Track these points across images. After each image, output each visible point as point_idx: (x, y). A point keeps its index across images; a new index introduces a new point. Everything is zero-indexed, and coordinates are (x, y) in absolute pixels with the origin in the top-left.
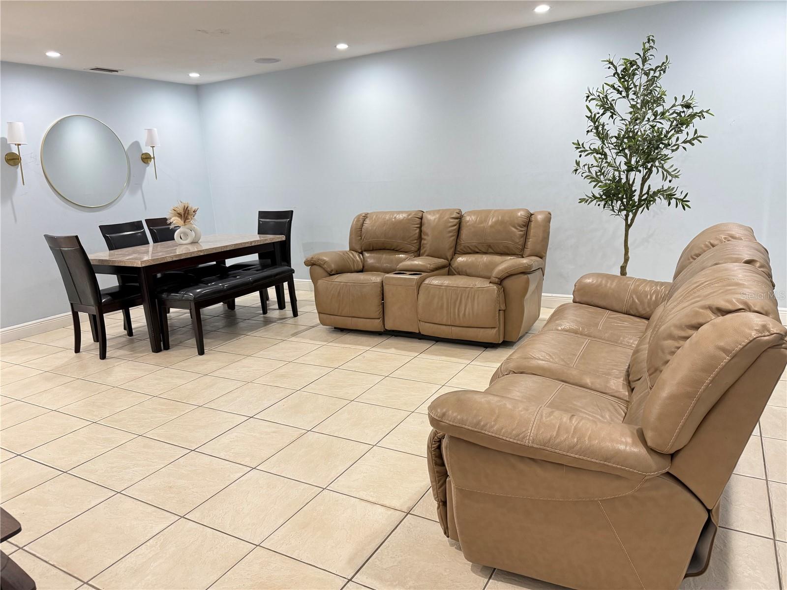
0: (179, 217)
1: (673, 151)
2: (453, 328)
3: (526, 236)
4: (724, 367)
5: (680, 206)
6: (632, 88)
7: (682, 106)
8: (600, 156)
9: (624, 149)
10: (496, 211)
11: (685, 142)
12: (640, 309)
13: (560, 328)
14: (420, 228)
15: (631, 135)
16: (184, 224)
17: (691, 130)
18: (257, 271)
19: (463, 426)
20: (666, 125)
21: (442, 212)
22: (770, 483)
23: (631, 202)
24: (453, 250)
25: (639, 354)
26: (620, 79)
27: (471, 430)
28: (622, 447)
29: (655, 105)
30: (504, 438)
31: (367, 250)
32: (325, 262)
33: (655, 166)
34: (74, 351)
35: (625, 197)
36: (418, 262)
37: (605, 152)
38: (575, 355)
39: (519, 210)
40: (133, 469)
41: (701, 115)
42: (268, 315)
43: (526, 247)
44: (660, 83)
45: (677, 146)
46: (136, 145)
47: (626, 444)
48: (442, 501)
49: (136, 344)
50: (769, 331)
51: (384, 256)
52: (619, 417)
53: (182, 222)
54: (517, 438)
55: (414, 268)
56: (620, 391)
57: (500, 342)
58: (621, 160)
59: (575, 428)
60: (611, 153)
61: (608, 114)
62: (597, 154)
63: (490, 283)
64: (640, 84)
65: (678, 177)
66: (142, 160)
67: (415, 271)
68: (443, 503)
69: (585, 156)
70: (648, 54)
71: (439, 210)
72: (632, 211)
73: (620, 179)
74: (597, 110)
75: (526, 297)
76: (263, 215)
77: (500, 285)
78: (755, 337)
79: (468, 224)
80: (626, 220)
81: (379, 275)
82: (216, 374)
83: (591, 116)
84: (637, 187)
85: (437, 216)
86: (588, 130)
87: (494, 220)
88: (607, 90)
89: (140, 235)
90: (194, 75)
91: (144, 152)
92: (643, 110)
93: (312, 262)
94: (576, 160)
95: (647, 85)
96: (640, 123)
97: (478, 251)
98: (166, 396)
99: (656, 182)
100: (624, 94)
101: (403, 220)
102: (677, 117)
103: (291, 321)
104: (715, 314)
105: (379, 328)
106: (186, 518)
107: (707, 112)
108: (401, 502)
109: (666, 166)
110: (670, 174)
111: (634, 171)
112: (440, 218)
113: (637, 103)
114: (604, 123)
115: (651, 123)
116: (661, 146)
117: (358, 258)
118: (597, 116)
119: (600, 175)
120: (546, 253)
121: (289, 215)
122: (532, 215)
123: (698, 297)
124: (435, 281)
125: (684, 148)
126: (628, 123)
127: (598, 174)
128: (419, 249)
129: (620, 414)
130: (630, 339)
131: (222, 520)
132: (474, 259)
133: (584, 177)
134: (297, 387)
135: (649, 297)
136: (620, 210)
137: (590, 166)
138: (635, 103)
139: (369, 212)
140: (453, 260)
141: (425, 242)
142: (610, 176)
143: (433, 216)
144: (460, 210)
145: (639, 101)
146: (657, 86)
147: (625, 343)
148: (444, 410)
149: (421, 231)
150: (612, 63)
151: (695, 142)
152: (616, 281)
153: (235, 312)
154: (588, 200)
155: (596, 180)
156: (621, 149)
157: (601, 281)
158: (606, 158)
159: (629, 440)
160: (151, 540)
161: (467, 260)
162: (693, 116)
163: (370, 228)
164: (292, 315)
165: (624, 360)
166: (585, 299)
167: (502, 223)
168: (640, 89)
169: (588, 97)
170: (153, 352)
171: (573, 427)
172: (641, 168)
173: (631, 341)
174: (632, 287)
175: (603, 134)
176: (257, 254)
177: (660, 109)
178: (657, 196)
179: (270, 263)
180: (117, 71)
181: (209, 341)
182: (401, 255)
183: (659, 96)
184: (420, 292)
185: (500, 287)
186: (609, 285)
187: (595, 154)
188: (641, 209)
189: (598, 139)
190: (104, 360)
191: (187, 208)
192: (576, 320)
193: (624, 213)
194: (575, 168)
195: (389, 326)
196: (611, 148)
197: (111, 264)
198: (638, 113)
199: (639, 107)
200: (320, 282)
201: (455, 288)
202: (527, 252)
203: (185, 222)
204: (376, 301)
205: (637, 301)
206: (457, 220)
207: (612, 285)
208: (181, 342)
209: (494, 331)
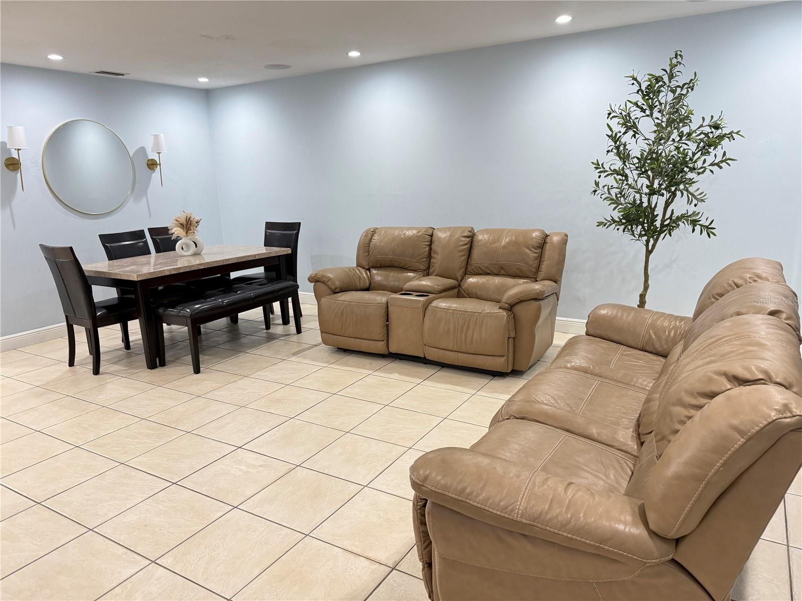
0: (180, 227)
1: (699, 174)
2: (460, 354)
3: (540, 258)
4: (737, 451)
5: (705, 233)
6: (657, 106)
7: (710, 126)
8: (620, 177)
9: (646, 171)
10: (510, 230)
11: (712, 164)
12: (657, 346)
13: (569, 365)
14: (430, 245)
15: (654, 156)
16: (185, 235)
17: (719, 151)
18: (260, 285)
19: (446, 493)
20: (693, 147)
21: (453, 230)
22: (791, 549)
23: (652, 227)
24: (463, 270)
25: (651, 403)
26: (644, 96)
27: (455, 499)
28: (621, 527)
29: (681, 125)
30: (490, 510)
31: (375, 267)
32: (330, 279)
33: (679, 190)
34: (68, 364)
35: (646, 221)
36: (426, 282)
37: (626, 174)
38: (582, 400)
39: (534, 230)
40: (110, 503)
41: (730, 136)
42: (272, 330)
43: (540, 270)
44: (686, 101)
45: (703, 169)
46: (142, 150)
47: (626, 524)
48: (427, 563)
49: (134, 358)
50: (791, 412)
51: (392, 274)
52: (624, 476)
53: (184, 233)
54: (504, 511)
55: (421, 289)
56: (628, 445)
57: (509, 371)
58: (643, 182)
59: (570, 501)
60: (632, 175)
61: (631, 133)
62: (618, 175)
63: (500, 308)
64: (666, 102)
65: (704, 202)
66: (147, 165)
67: (422, 292)
68: (428, 565)
69: (605, 177)
70: (676, 70)
71: (450, 228)
72: (653, 237)
73: (642, 203)
74: (618, 128)
75: (537, 325)
76: (269, 226)
77: (510, 311)
78: (774, 418)
79: (480, 243)
80: (647, 245)
81: (385, 295)
82: (208, 396)
83: (612, 135)
84: (659, 211)
85: (448, 234)
86: (608, 149)
87: (507, 240)
88: (631, 107)
89: (141, 246)
90: (203, 80)
91: (150, 158)
92: (668, 129)
93: (316, 278)
94: (595, 180)
95: (674, 103)
96: (665, 143)
97: (490, 272)
98: (154, 418)
99: (680, 206)
100: (648, 112)
101: (412, 237)
102: (704, 138)
103: (295, 338)
104: (731, 382)
105: (383, 351)
106: (157, 563)
107: (737, 133)
108: (386, 555)
109: (691, 189)
110: (696, 198)
111: (657, 194)
112: (450, 236)
113: (662, 122)
114: (625, 143)
115: (676, 144)
116: (686, 169)
117: (365, 275)
118: (619, 135)
119: (620, 197)
120: (561, 276)
121: (296, 226)
122: (547, 236)
123: (715, 355)
124: (443, 304)
125: (712, 171)
126: (651, 143)
127: (619, 196)
128: (428, 268)
129: (626, 473)
130: (645, 380)
131: (194, 567)
132: (485, 280)
133: (603, 198)
134: (291, 414)
135: (667, 333)
136: (641, 235)
137: (610, 187)
138: (660, 122)
139: (379, 227)
140: (463, 280)
141: (435, 261)
142: (631, 199)
143: (444, 234)
144: (473, 228)
145: (664, 120)
146: (683, 105)
147: (639, 385)
148: (427, 473)
149: (430, 249)
150: (635, 79)
151: (722, 165)
152: (632, 314)
153: (238, 326)
154: (606, 224)
155: (616, 202)
156: (643, 170)
157: (617, 314)
158: (627, 180)
159: (629, 518)
160: (117, 588)
161: (477, 281)
162: (721, 137)
163: (379, 244)
164: (295, 331)
165: (635, 407)
166: (599, 332)
167: (514, 244)
168: (665, 107)
169: (609, 114)
170: (148, 368)
171: (567, 501)
172: (664, 192)
173: (645, 383)
174: (650, 321)
175: (624, 154)
176: (263, 267)
177: (686, 130)
178: (680, 221)
179: (275, 276)
180: (123, 75)
181: (207, 357)
182: (409, 274)
183: (685, 115)
184: (426, 315)
185: (510, 313)
186: (624, 317)
187: (615, 175)
188: (662, 235)
189: (618, 159)
190: (97, 376)
191: (190, 218)
192: (587, 357)
193: (645, 238)
194: (594, 189)
195: (393, 349)
196: (632, 169)
197: (107, 276)
198: (663, 132)
199: (664, 126)
200: (323, 300)
201: (463, 313)
202: (541, 275)
203: (187, 233)
204: (380, 322)
205: (654, 336)
206: (468, 239)
207: (629, 318)
208: (178, 358)
209: (503, 359)
